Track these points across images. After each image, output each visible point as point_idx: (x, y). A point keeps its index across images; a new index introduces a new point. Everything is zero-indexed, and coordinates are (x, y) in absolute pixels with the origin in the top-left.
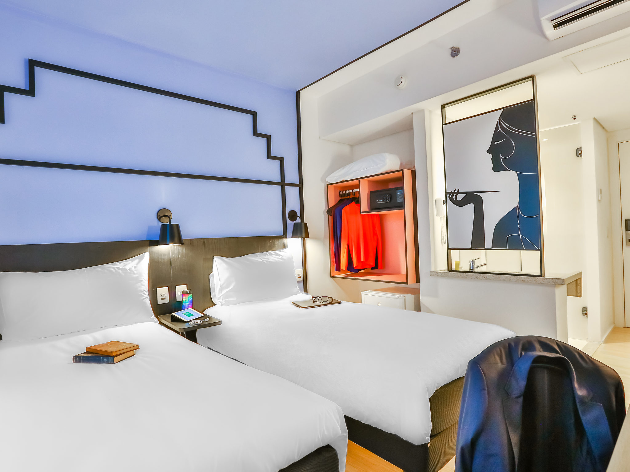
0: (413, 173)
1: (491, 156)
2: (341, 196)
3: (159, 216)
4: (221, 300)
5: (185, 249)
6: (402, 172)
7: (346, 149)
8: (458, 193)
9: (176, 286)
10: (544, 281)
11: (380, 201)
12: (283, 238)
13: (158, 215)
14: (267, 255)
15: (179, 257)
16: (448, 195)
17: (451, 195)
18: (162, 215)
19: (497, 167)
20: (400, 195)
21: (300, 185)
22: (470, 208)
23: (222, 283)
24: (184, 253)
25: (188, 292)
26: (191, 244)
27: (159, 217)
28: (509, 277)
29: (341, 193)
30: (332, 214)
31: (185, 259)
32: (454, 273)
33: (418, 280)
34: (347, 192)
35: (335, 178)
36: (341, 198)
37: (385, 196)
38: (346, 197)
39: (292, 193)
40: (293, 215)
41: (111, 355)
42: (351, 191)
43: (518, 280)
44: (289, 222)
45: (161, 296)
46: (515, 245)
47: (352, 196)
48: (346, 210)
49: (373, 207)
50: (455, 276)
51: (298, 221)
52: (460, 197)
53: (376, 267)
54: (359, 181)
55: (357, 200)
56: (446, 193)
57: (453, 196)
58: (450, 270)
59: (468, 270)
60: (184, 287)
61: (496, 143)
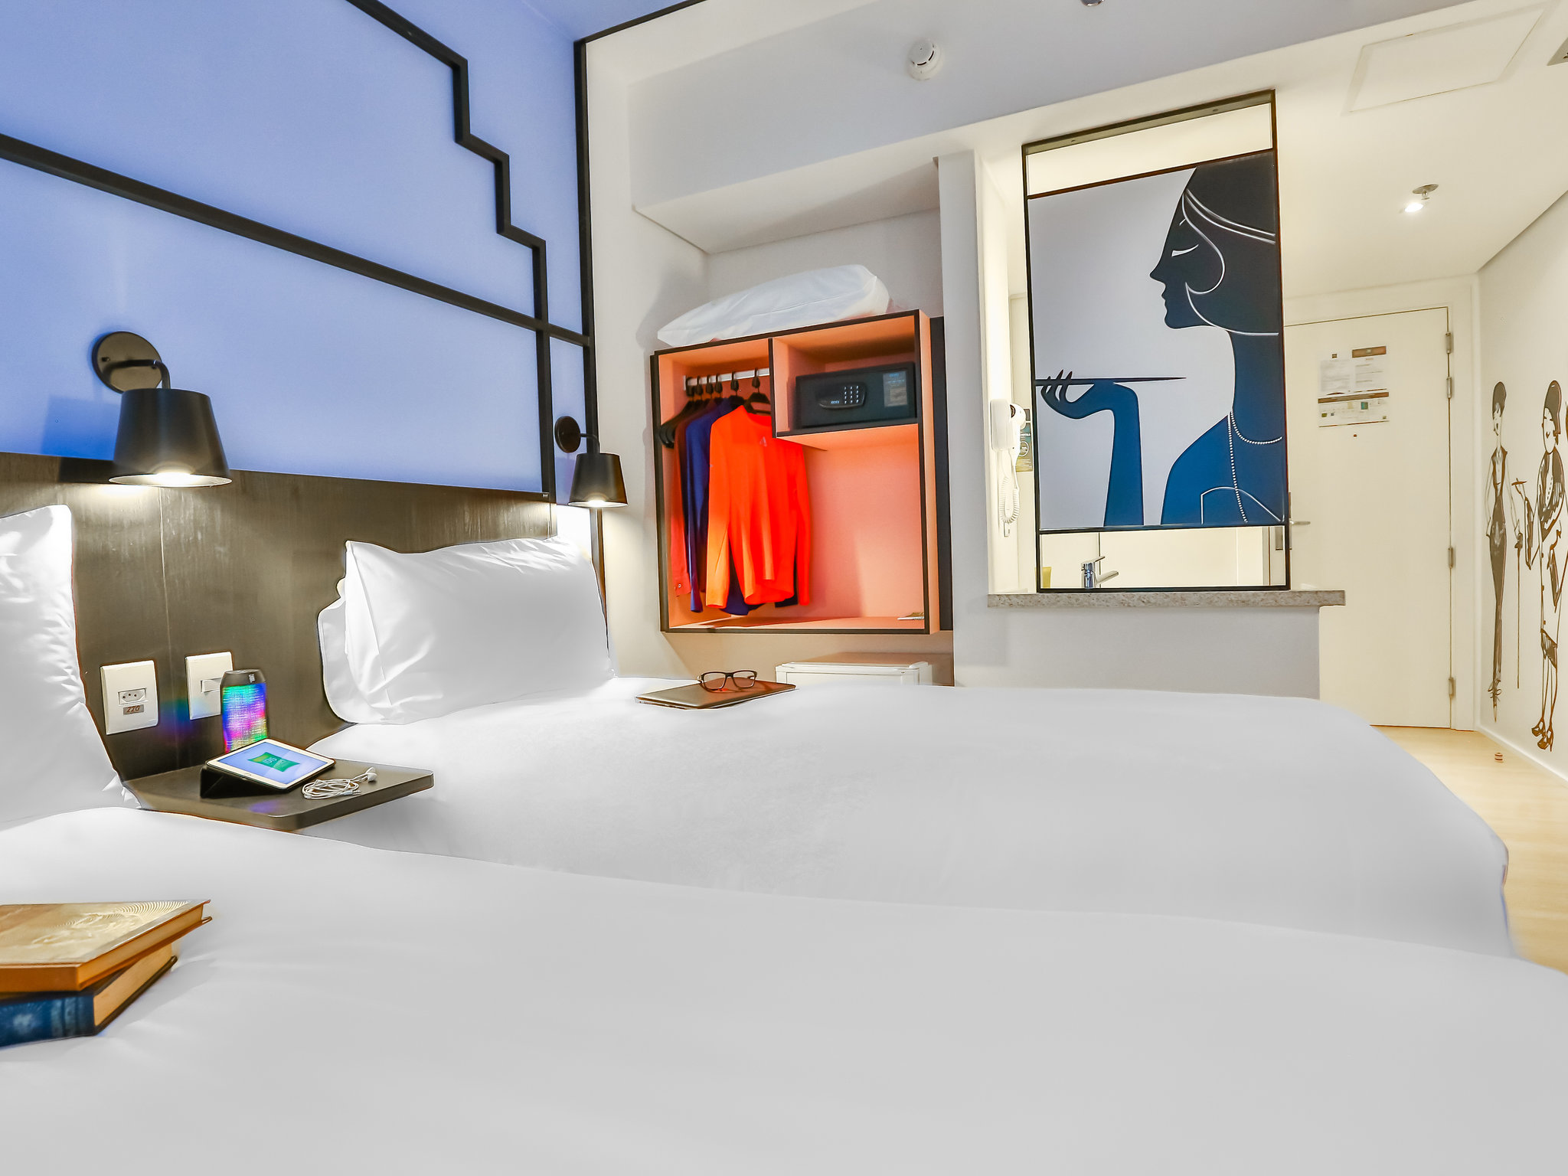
0: (937, 325)
1: (1162, 286)
2: (691, 391)
3: (104, 360)
4: (385, 704)
5: (222, 511)
6: (913, 317)
7: (693, 261)
8: (1070, 381)
9: (190, 659)
10: (1295, 600)
11: (832, 402)
12: (545, 501)
13: (99, 357)
14: (515, 550)
15: (196, 538)
16: (1039, 389)
17: (1049, 387)
18: (122, 358)
19: (1178, 317)
20: (894, 388)
21: (585, 339)
22: (1104, 421)
23: (382, 642)
24: (218, 529)
25: (252, 678)
26: (244, 491)
27: (102, 366)
28: (1209, 596)
29: (694, 382)
30: (676, 442)
31: (222, 549)
32: (1058, 596)
33: (946, 623)
34: (713, 380)
35: (687, 331)
36: (691, 399)
37: (848, 390)
38: (706, 396)
39: (565, 358)
40: (568, 434)
41: (70, 987)
42: (726, 378)
43: (1232, 601)
44: (558, 452)
45: (123, 701)
46: (1223, 515)
47: (726, 393)
48: (724, 432)
49: (800, 424)
50: (1062, 603)
51: (583, 448)
52: (1074, 393)
53: (792, 601)
54: (770, 342)
55: (759, 398)
56: (1034, 383)
57: (1053, 390)
58: (1039, 590)
59: (1080, 586)
60: (220, 663)
61: (1175, 253)
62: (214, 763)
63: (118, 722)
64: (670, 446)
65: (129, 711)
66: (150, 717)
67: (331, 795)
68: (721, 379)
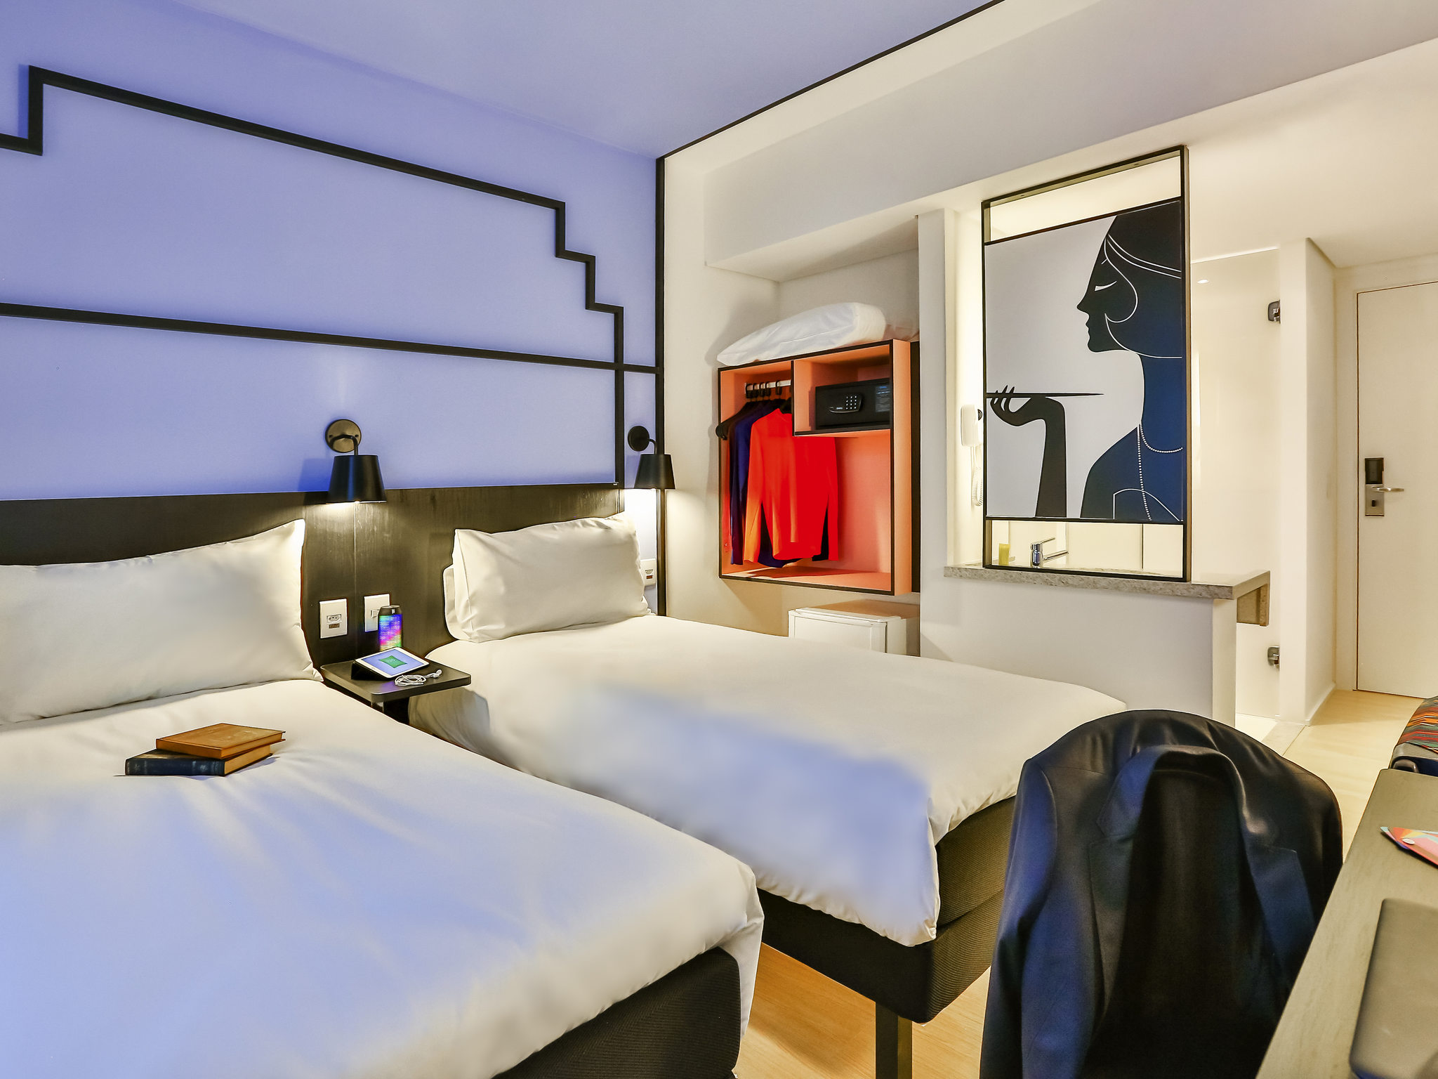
0: (915, 349)
1: (1086, 317)
2: (750, 394)
3: (330, 436)
4: (469, 630)
5: (389, 513)
6: (888, 345)
7: (766, 288)
8: (1012, 395)
9: (365, 598)
10: (1189, 592)
11: (838, 408)
12: (615, 488)
13: (329, 434)
14: (578, 526)
15: (374, 530)
16: (989, 400)
17: (997, 399)
18: (338, 435)
19: (1099, 342)
20: (883, 397)
21: (657, 370)
23: (470, 593)
24: (386, 523)
25: (393, 611)
26: (402, 501)
27: (329, 440)
29: (751, 388)
30: (728, 436)
31: (387, 535)
33: (916, 587)
34: (763, 386)
35: (738, 354)
36: (749, 400)
37: (849, 399)
38: (760, 399)
39: (639, 388)
40: (639, 439)
41: (215, 756)
42: (773, 385)
43: (1135, 588)
44: (628, 451)
45: (329, 621)
46: (1132, 513)
47: (773, 397)
48: (760, 429)
49: (821, 421)
50: (999, 578)
51: (650, 449)
52: (1016, 405)
53: (824, 555)
54: (792, 363)
55: (784, 404)
57: (1000, 402)
58: (987, 565)
59: (1028, 565)
60: (383, 600)
61: (1097, 288)
62: (359, 661)
63: (326, 632)
64: (725, 439)
65: (332, 626)
66: (343, 630)
67: (407, 684)
68: (769, 385)
